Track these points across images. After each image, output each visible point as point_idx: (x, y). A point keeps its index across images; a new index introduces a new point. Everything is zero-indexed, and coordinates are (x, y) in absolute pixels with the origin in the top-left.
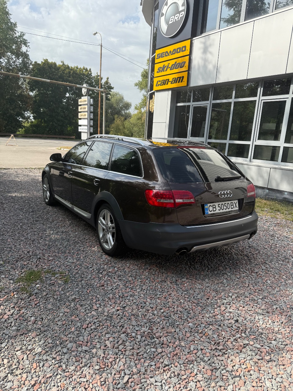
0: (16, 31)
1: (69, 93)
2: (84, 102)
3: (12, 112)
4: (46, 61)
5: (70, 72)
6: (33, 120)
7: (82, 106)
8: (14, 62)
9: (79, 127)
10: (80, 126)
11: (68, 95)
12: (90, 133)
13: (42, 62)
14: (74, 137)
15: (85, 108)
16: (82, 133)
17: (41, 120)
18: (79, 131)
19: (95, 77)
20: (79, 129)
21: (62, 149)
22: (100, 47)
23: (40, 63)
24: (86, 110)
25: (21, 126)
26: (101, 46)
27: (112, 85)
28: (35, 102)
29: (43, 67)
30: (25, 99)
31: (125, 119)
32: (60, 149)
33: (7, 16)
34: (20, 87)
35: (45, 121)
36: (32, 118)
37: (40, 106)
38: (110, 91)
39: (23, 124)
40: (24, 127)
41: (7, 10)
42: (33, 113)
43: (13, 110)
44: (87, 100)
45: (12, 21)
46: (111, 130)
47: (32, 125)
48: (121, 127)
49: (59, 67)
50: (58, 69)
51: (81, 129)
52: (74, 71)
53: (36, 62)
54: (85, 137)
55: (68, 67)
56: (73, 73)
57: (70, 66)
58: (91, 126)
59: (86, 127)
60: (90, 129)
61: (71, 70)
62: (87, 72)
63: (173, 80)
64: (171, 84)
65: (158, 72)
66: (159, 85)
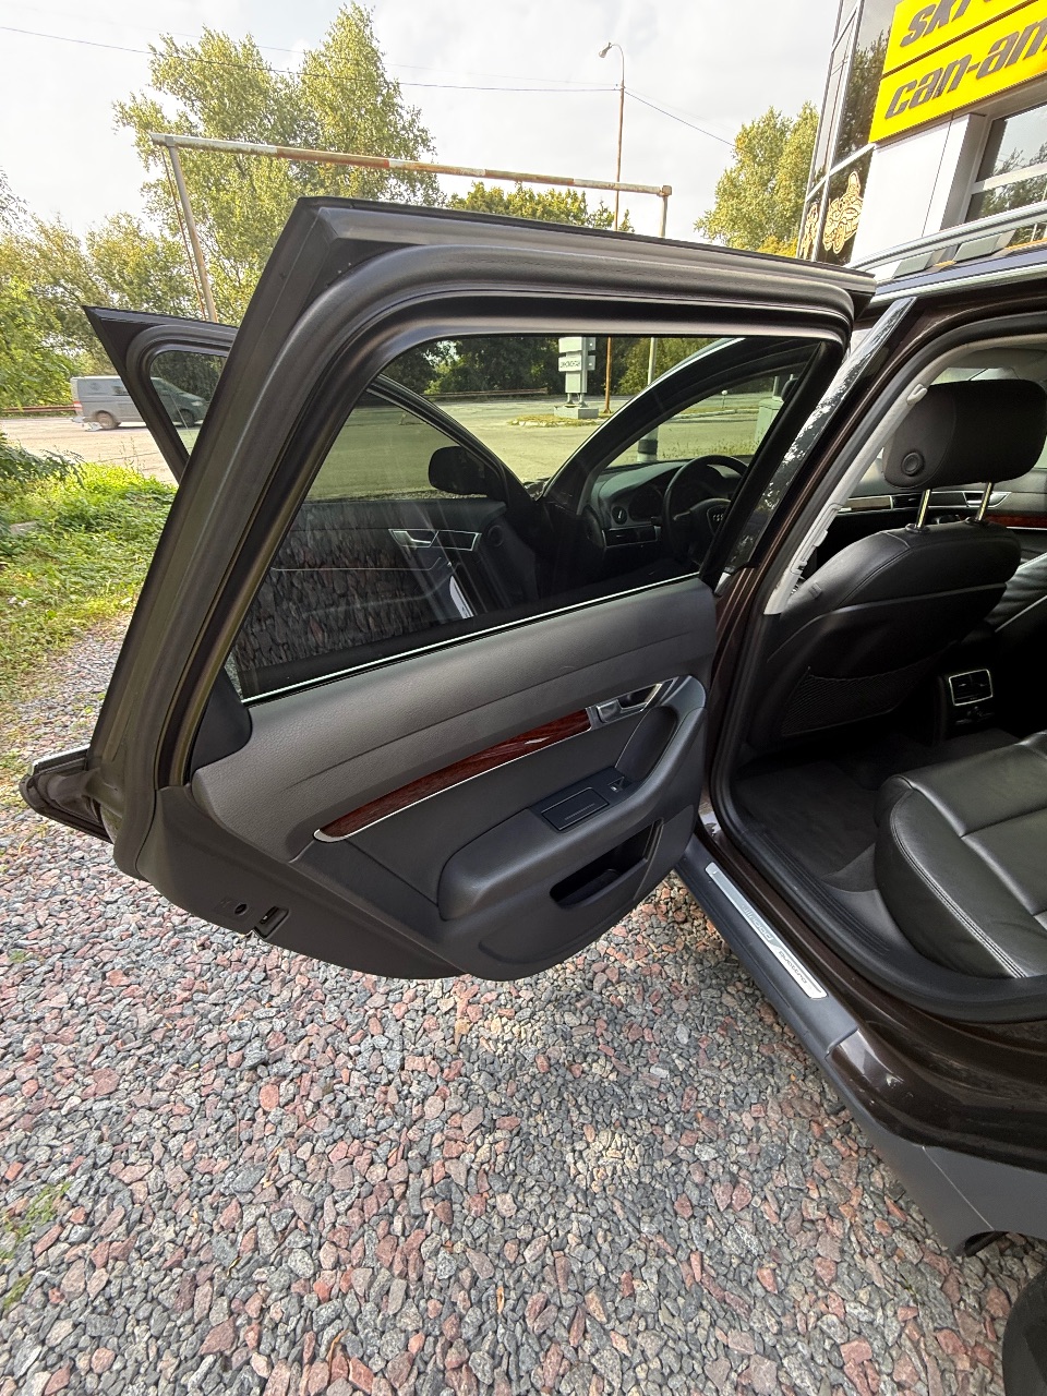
0: (401, 107)
4: (480, 188)
6: (457, 358)
9: (561, 360)
10: (564, 355)
12: (589, 372)
13: (469, 194)
14: (544, 391)
16: (567, 376)
17: (474, 355)
18: (560, 369)
19: (594, 216)
20: (560, 365)
21: (521, 423)
22: (619, 93)
23: (465, 197)
25: (434, 376)
26: (623, 90)
29: (473, 207)
32: (518, 424)
33: (375, 64)
35: (480, 355)
36: (453, 351)
39: (436, 369)
40: (439, 375)
41: (374, 43)
45: (389, 77)
46: (631, 364)
47: (457, 370)
49: (509, 202)
50: (507, 208)
51: (564, 364)
52: (544, 207)
53: (454, 197)
54: (574, 384)
55: (530, 196)
56: (543, 213)
57: (535, 194)
58: (590, 353)
59: (578, 358)
60: (587, 362)
61: (539, 203)
62: (577, 204)
63: (996, 55)
64: (978, 77)
65: (906, 42)
66: (902, 109)
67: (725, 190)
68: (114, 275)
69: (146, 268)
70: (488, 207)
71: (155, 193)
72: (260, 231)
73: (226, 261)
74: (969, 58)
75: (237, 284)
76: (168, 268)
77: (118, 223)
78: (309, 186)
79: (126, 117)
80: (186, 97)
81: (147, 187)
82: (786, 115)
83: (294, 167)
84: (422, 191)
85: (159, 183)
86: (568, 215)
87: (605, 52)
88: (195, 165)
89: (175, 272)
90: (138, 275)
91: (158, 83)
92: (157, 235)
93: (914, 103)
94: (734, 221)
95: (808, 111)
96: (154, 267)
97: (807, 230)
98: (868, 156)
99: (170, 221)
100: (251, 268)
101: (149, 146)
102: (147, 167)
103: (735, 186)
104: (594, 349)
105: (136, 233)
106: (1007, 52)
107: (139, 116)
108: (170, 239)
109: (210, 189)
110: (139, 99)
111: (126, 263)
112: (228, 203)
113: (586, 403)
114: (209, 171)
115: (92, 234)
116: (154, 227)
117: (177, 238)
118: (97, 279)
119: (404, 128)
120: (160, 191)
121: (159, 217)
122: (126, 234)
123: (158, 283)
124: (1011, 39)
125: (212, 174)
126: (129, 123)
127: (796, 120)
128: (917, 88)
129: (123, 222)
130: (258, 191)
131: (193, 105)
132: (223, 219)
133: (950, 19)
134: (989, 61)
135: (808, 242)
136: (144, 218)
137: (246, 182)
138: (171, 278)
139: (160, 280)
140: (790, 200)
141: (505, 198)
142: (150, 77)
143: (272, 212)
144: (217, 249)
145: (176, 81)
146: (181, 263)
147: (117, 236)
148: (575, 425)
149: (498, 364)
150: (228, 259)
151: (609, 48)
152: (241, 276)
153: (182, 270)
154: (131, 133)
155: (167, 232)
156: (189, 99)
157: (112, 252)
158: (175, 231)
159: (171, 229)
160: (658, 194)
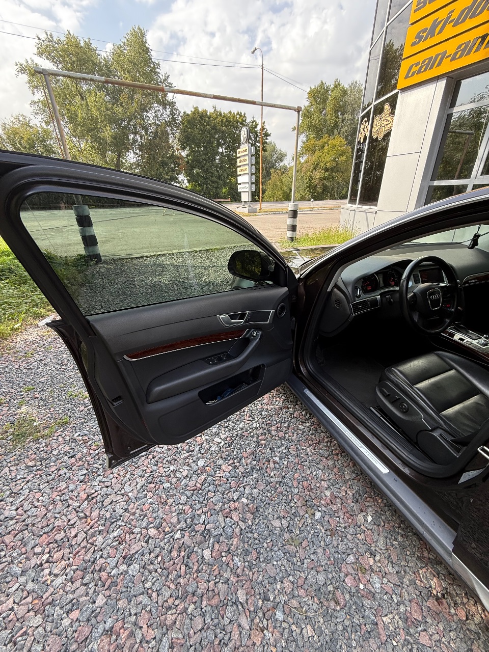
0: (159, 74)
1: (222, 148)
2: (244, 152)
3: (166, 177)
4: (196, 109)
5: (222, 121)
6: (187, 184)
7: (241, 159)
8: (162, 115)
10: (240, 184)
11: (220, 150)
12: (252, 192)
13: (191, 111)
14: (229, 200)
15: (245, 160)
16: (242, 193)
17: (195, 184)
18: (239, 191)
20: (238, 188)
22: (261, 69)
23: (190, 113)
24: (247, 162)
26: (263, 68)
27: (269, 132)
28: (188, 162)
29: (194, 118)
30: (177, 160)
31: (283, 173)
33: (147, 54)
34: (170, 147)
35: (199, 184)
36: (186, 181)
37: (193, 167)
38: (267, 139)
41: (147, 45)
42: (186, 176)
43: (167, 174)
44: (247, 148)
45: (154, 60)
46: (268, 188)
48: (279, 183)
49: (210, 116)
50: (209, 119)
51: (240, 188)
52: (226, 119)
53: (184, 113)
54: (245, 197)
55: (220, 114)
56: (226, 121)
57: (222, 113)
58: (252, 183)
59: (247, 185)
60: (251, 187)
61: (224, 117)
62: (242, 118)
63: (460, 51)
64: (451, 61)
65: (414, 44)
66: (413, 75)
67: (305, 114)
68: (16, 143)
69: (33, 141)
70: (200, 118)
71: (38, 105)
72: (91, 125)
73: (74, 138)
74: (446, 52)
75: (80, 149)
76: (45, 141)
77: (18, 119)
78: (115, 105)
79: (22, 70)
80: (54, 62)
81: (33, 103)
82: (328, 84)
83: (108, 97)
84: (170, 110)
85: (39, 101)
86: (237, 123)
87: (254, 51)
88: (59, 94)
89: (48, 143)
90: (29, 144)
91: (40, 54)
92: (39, 125)
93: (419, 72)
94: (309, 128)
95: (337, 83)
96: (37, 140)
97: (362, 130)
98: (396, 96)
99: (45, 119)
100: (87, 142)
101: (35, 84)
102: (33, 93)
103: (309, 113)
104: (254, 182)
105: (28, 124)
106: (465, 49)
107: (29, 69)
108: (45, 127)
109: (66, 105)
110: (30, 62)
111: (22, 138)
112: (74, 111)
113: (251, 205)
114: (65, 96)
115: (5, 124)
116: (37, 122)
117: (49, 127)
118: (7, 145)
119: (161, 82)
120: (40, 105)
121: (40, 117)
122: (22, 124)
123: (39, 148)
124: (467, 44)
125: (67, 98)
126: (24, 73)
127: (332, 86)
128: (420, 65)
129: (21, 119)
130: (90, 107)
131: (58, 66)
132: (72, 119)
133: (436, 34)
134: (456, 53)
135: (363, 135)
136: (32, 117)
137: (84, 102)
138: (46, 146)
139: (40, 146)
140: (332, 119)
141: (208, 114)
142: (35, 50)
143: (97, 116)
144: (69, 133)
145: (50, 55)
146: (51, 139)
147: (17, 125)
148: (247, 216)
149: (207, 187)
150: (75, 137)
151: (256, 50)
152: (82, 145)
153: (52, 142)
154: (25, 77)
155: (44, 124)
156: (56, 63)
157: (15, 133)
158: (48, 124)
159: (46, 123)
160: (295, 110)
